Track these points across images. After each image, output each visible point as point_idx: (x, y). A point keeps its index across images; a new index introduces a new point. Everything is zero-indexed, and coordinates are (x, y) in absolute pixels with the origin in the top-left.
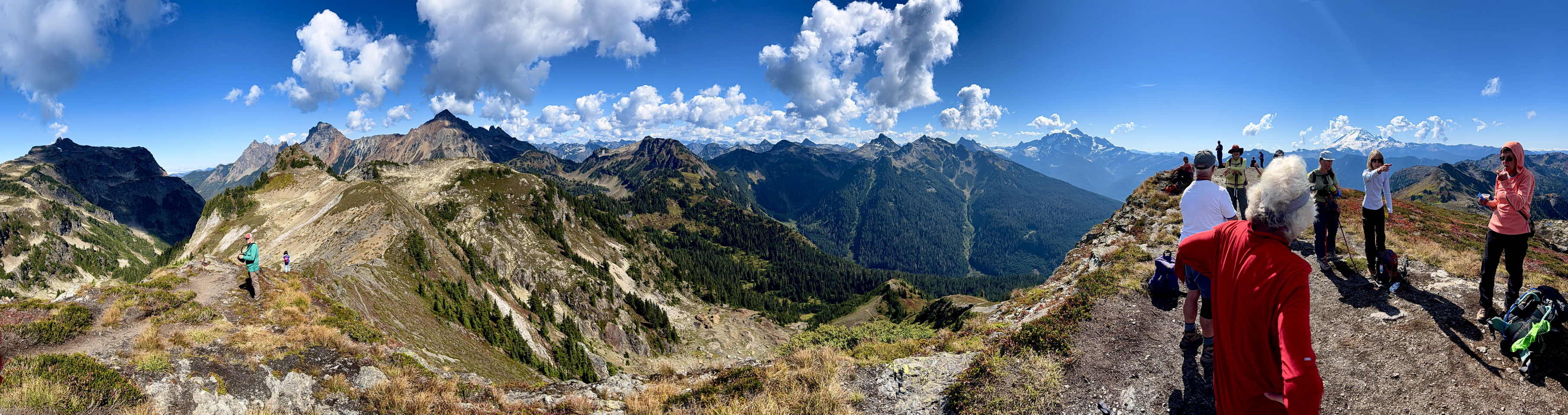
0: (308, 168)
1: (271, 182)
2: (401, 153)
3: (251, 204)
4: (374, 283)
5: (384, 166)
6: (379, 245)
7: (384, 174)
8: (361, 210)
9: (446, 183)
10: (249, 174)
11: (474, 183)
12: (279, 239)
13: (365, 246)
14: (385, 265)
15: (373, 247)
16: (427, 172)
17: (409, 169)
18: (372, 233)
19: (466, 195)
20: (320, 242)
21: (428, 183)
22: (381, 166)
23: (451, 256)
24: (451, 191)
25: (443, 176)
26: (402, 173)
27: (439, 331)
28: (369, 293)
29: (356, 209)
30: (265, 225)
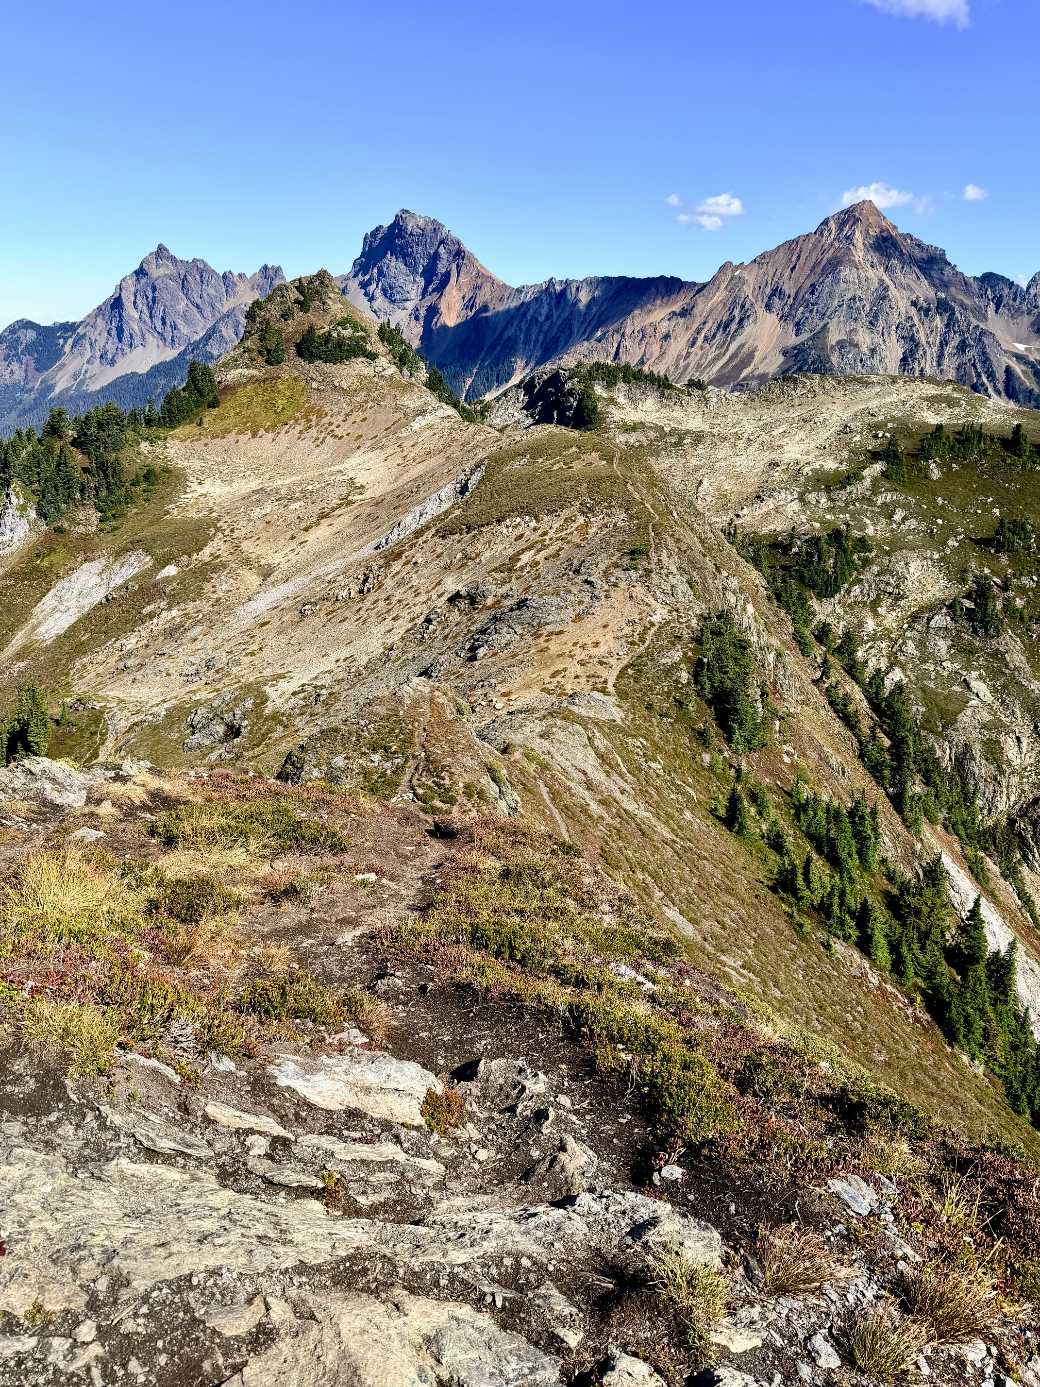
0: (360, 366)
1: (228, 405)
2: (677, 346)
3: (149, 476)
4: (598, 775)
5: (621, 385)
6: (601, 650)
7: (616, 415)
8: (544, 527)
9: (830, 465)
10: (143, 369)
11: (936, 474)
12: (262, 604)
13: (554, 647)
14: (618, 715)
15: (580, 655)
16: (766, 419)
17: (707, 401)
18: (579, 609)
19: (898, 515)
20: (403, 625)
21: (768, 456)
22: (610, 385)
23: (827, 714)
24: (843, 495)
25: (824, 436)
26: (678, 413)
27: (800, 961)
28: (585, 810)
29: (525, 526)
30: (207, 551)
